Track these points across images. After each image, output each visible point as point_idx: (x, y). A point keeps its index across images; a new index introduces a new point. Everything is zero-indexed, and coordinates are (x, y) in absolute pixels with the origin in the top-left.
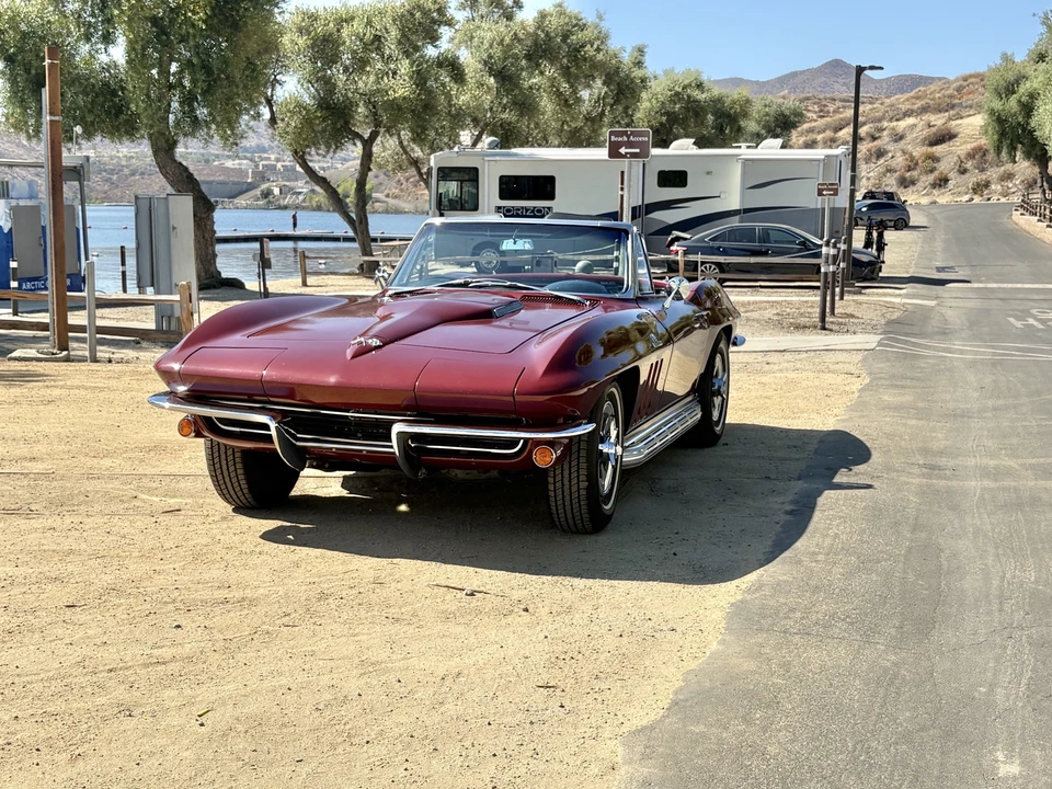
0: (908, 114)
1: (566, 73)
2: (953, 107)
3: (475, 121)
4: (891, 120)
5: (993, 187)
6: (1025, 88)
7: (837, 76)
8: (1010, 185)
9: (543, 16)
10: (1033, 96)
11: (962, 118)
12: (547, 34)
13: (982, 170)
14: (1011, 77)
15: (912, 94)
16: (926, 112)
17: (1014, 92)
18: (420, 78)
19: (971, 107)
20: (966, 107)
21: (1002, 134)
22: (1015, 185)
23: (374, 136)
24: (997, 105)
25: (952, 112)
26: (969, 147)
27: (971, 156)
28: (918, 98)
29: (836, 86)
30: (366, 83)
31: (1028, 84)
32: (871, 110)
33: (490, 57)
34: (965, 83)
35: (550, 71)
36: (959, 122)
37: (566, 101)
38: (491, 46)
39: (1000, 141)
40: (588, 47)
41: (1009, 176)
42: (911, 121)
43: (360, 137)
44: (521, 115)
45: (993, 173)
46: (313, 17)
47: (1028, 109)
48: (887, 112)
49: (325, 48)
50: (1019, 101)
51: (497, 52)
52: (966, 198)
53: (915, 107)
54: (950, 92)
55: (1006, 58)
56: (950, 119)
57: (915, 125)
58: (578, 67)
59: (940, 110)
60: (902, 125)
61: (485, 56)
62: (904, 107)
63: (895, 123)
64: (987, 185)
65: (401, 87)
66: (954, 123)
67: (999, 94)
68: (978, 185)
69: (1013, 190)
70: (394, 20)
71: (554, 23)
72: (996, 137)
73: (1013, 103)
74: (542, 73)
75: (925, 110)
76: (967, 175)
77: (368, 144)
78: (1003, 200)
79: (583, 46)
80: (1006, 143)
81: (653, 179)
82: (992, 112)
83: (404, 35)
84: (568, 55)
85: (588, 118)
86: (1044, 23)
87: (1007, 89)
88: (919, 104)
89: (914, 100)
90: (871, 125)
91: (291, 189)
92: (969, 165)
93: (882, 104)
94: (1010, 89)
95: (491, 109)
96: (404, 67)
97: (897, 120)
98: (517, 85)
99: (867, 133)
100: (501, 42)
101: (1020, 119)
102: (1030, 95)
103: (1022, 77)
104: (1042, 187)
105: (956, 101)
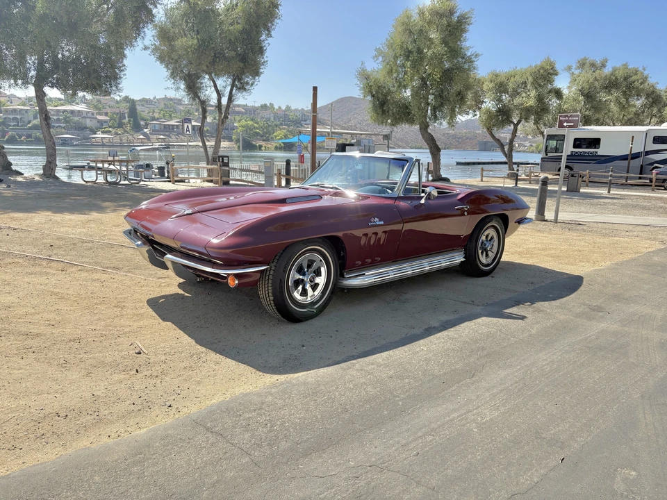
1: (624, 94)
9: (615, 70)
12: (616, 78)
18: (540, 99)
23: (519, 122)
30: (518, 100)
33: (582, 88)
35: (616, 93)
37: (624, 106)
38: (583, 83)
40: (636, 83)
43: (513, 123)
44: (595, 112)
46: (497, 76)
49: (501, 88)
51: (586, 85)
58: (630, 91)
61: (580, 88)
65: (531, 102)
70: (531, 75)
71: (620, 74)
74: (612, 94)
77: (516, 126)
79: (634, 82)
81: (650, 140)
83: (534, 80)
84: (626, 86)
85: (636, 114)
91: (523, 144)
96: (533, 93)
98: (594, 100)
100: (588, 82)
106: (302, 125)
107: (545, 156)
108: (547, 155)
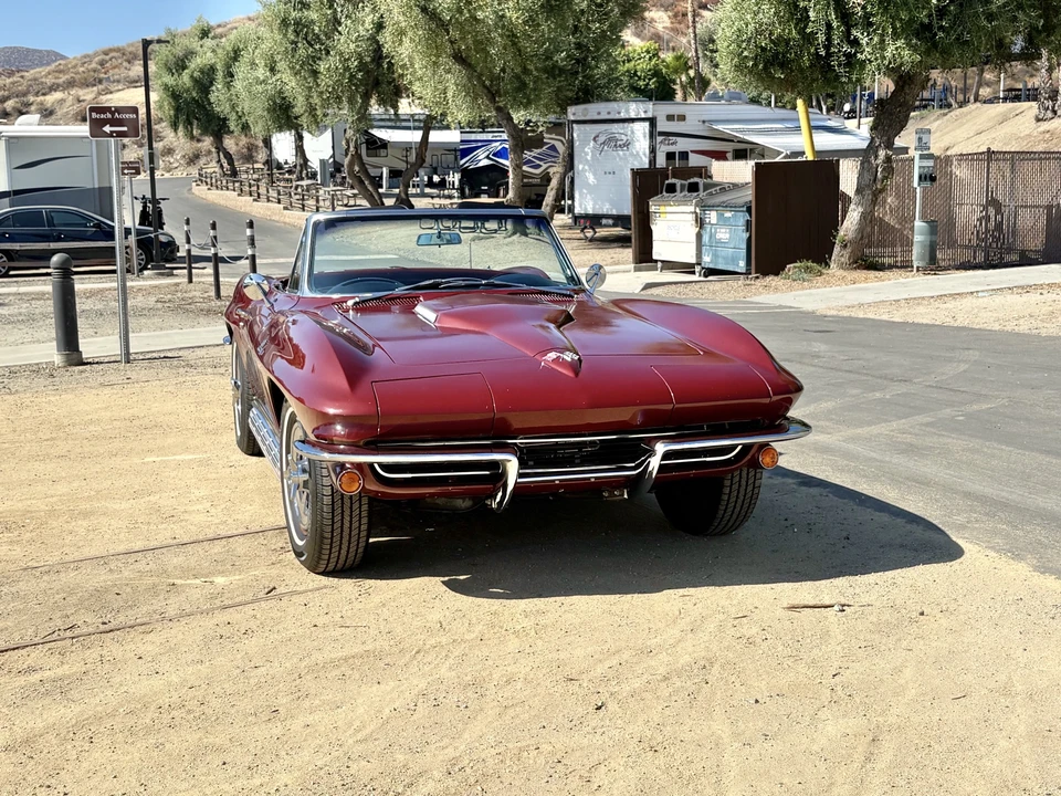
0: (53, 88)
2: (100, 82)
4: (37, 94)
6: (195, 64)
8: (172, 160)
10: (210, 72)
11: (111, 93)
14: (180, 52)
15: (53, 66)
16: (73, 87)
17: (184, 68)
19: (118, 81)
20: (114, 82)
21: (178, 109)
22: (177, 161)
24: (169, 80)
25: (101, 87)
28: (60, 72)
31: (199, 60)
32: (13, 83)
34: (107, 58)
36: (109, 96)
39: (176, 117)
42: (58, 95)
47: (205, 82)
48: (31, 86)
50: (192, 77)
53: (61, 81)
54: (94, 65)
56: (99, 94)
57: (62, 101)
59: (86, 84)
60: (51, 99)
62: (49, 81)
63: (42, 98)
66: (104, 98)
67: (170, 70)
69: (175, 165)
72: (172, 112)
73: (186, 78)
75: (71, 84)
78: (167, 175)
80: (183, 119)
82: (167, 88)
87: (177, 64)
88: (63, 78)
89: (57, 74)
90: (16, 100)
93: (22, 77)
94: (180, 65)
97: (44, 94)
99: (14, 108)
101: (194, 94)
102: (202, 71)
103: (190, 54)
104: (219, 161)
105: (102, 76)
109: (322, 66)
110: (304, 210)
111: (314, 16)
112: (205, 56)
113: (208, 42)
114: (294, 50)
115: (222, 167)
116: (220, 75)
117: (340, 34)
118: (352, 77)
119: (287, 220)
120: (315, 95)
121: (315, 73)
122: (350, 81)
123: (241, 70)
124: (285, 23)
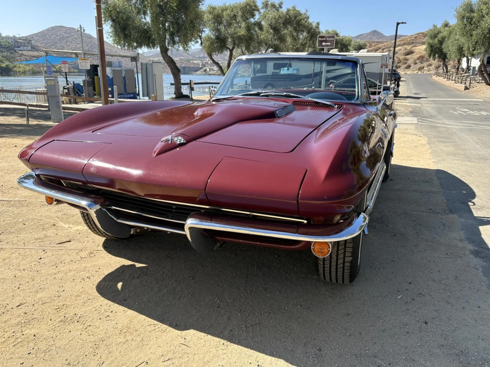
1: (295, 29)
2: (413, 43)
3: (266, 44)
5: (425, 68)
6: (440, 36)
7: (375, 35)
9: (288, 10)
10: (443, 38)
11: (416, 47)
12: (290, 16)
13: (422, 63)
14: (436, 32)
15: (400, 39)
17: (436, 37)
18: (248, 29)
19: (419, 43)
21: (432, 51)
22: (433, 68)
23: (233, 48)
24: (431, 41)
25: (413, 45)
26: (418, 56)
27: (418, 59)
28: (402, 40)
29: (374, 38)
30: (231, 30)
31: (441, 34)
33: (271, 23)
34: (418, 36)
35: (290, 28)
37: (295, 38)
38: (272, 19)
39: (431, 53)
40: (303, 21)
41: (430, 65)
43: (229, 49)
44: (281, 42)
45: (425, 64)
46: (214, 9)
47: (441, 42)
49: (217, 18)
50: (438, 40)
51: (274, 21)
52: (416, 72)
53: (401, 43)
54: (413, 38)
55: (434, 26)
56: (412, 47)
57: (401, 49)
58: (299, 27)
59: (409, 44)
61: (270, 23)
64: (423, 68)
65: (242, 32)
66: (413, 48)
67: (432, 38)
68: (420, 68)
69: (431, 69)
70: (240, 9)
71: (292, 13)
72: (429, 52)
73: (436, 40)
74: (288, 29)
75: (404, 44)
76: (417, 65)
77: (231, 51)
78: (428, 73)
79: (301, 20)
80: (433, 54)
82: (429, 44)
83: (243, 14)
84: (296, 23)
85: (302, 44)
86: (456, 11)
87: (434, 36)
88: (403, 42)
91: (212, 69)
92: (418, 61)
94: (435, 36)
95: (271, 40)
96: (243, 25)
98: (279, 32)
100: (275, 18)
101: (438, 46)
102: (442, 38)
103: (439, 32)
104: (443, 68)
105: (415, 41)
106: (15, 51)
107: (254, 76)
108: (255, 75)
109: (474, 33)
110: (461, 83)
111: (475, 15)
112: (445, 33)
113: (447, 28)
114: (465, 27)
115: (444, 70)
116: (446, 39)
117: (483, 20)
118: (485, 36)
119: (455, 87)
120: (470, 43)
121: (471, 35)
122: (484, 37)
123: (452, 36)
124: (463, 17)
